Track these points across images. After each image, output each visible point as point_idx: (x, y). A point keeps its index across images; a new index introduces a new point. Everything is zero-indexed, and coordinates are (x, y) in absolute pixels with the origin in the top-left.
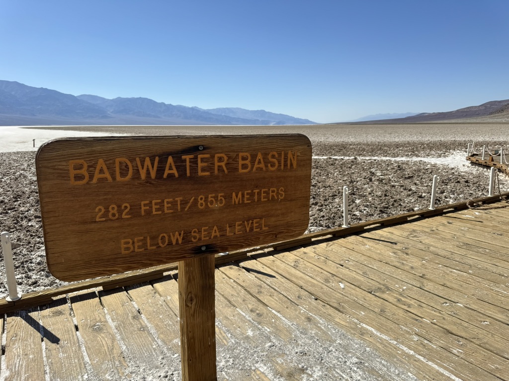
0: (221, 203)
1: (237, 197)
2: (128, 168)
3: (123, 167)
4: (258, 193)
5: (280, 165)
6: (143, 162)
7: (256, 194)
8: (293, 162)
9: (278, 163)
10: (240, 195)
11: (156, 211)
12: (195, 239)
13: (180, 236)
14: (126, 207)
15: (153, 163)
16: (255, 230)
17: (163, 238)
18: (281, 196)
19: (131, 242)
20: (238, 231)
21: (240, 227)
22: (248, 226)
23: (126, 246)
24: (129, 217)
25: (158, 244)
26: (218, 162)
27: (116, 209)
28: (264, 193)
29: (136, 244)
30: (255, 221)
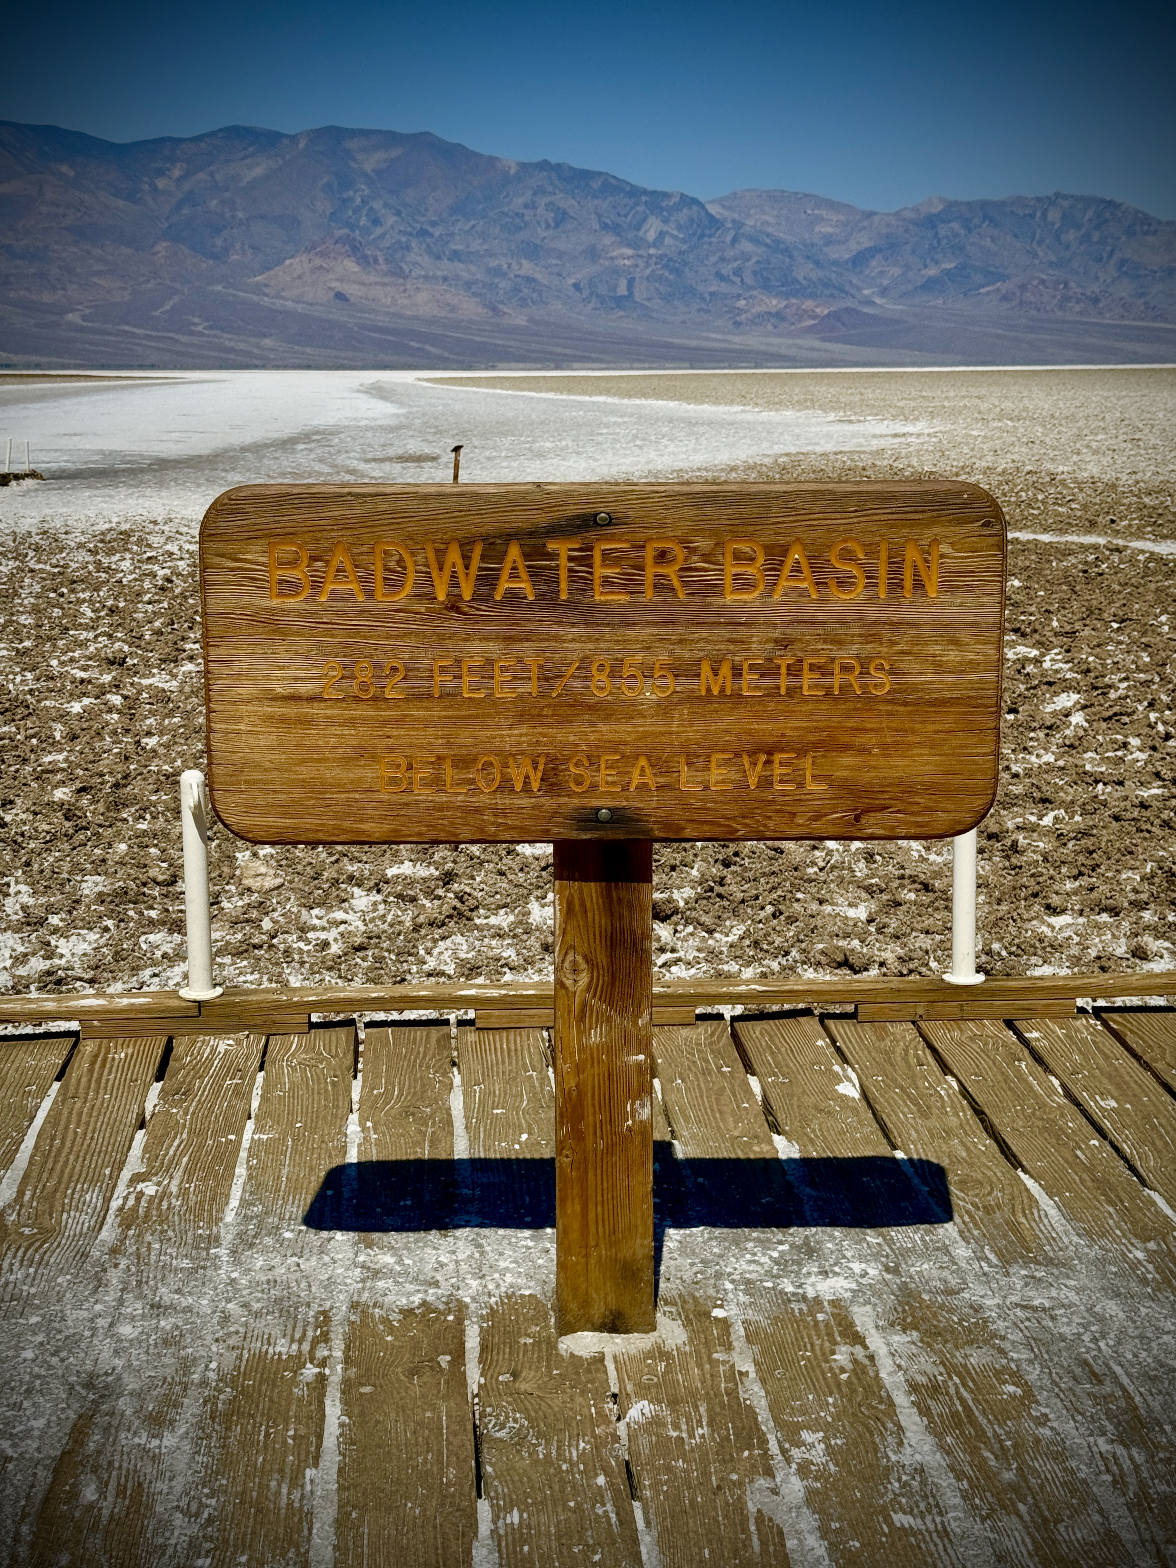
1: (716, 675)
2: (405, 568)
3: (393, 565)
4: (790, 668)
6: (440, 554)
7: (783, 670)
8: (924, 577)
9: (868, 578)
10: (725, 670)
11: (471, 691)
12: (579, 784)
13: (535, 769)
14: (394, 669)
15: (466, 559)
16: (778, 787)
17: (488, 767)
18: (879, 685)
19: (404, 765)
20: (720, 781)
21: (725, 771)
22: (753, 767)
23: (393, 774)
24: (401, 696)
25: (474, 781)
26: (656, 562)
27: (370, 673)
28: (814, 669)
29: (419, 774)
30: (777, 758)
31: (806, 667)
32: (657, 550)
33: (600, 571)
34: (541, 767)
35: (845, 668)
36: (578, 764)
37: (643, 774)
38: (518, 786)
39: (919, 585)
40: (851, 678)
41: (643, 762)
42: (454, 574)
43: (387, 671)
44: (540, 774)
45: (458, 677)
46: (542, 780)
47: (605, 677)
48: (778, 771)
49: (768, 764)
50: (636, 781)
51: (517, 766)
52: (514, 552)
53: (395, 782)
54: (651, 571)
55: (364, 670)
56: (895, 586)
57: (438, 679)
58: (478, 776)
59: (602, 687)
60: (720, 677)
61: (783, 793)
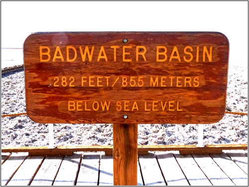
0: (141, 84)
1: (154, 81)
2: (74, 53)
4: (173, 80)
5: (195, 58)
6: (84, 50)
7: (172, 80)
10: (157, 80)
11: (91, 84)
12: (119, 109)
14: (72, 79)
15: (90, 50)
16: (170, 110)
17: (96, 104)
18: (196, 84)
19: (74, 104)
20: (155, 108)
21: (156, 106)
22: (164, 105)
23: (71, 106)
24: (74, 86)
25: (92, 108)
26: (139, 52)
27: (66, 80)
28: (179, 80)
29: (78, 106)
30: (170, 102)
31: (177, 80)
32: (139, 48)
33: (124, 53)
34: (109, 104)
35: (187, 80)
36: (119, 104)
37: (135, 106)
38: (103, 109)
39: (207, 58)
40: (189, 82)
41: (135, 103)
42: (87, 54)
43: (70, 80)
45: (88, 81)
46: (110, 107)
47: (125, 81)
48: (170, 106)
49: (168, 104)
50: (133, 108)
51: (103, 104)
52: (102, 49)
53: (72, 108)
54: (138, 54)
55: (64, 79)
56: (201, 58)
57: (83, 81)
58: (93, 107)
59: (125, 84)
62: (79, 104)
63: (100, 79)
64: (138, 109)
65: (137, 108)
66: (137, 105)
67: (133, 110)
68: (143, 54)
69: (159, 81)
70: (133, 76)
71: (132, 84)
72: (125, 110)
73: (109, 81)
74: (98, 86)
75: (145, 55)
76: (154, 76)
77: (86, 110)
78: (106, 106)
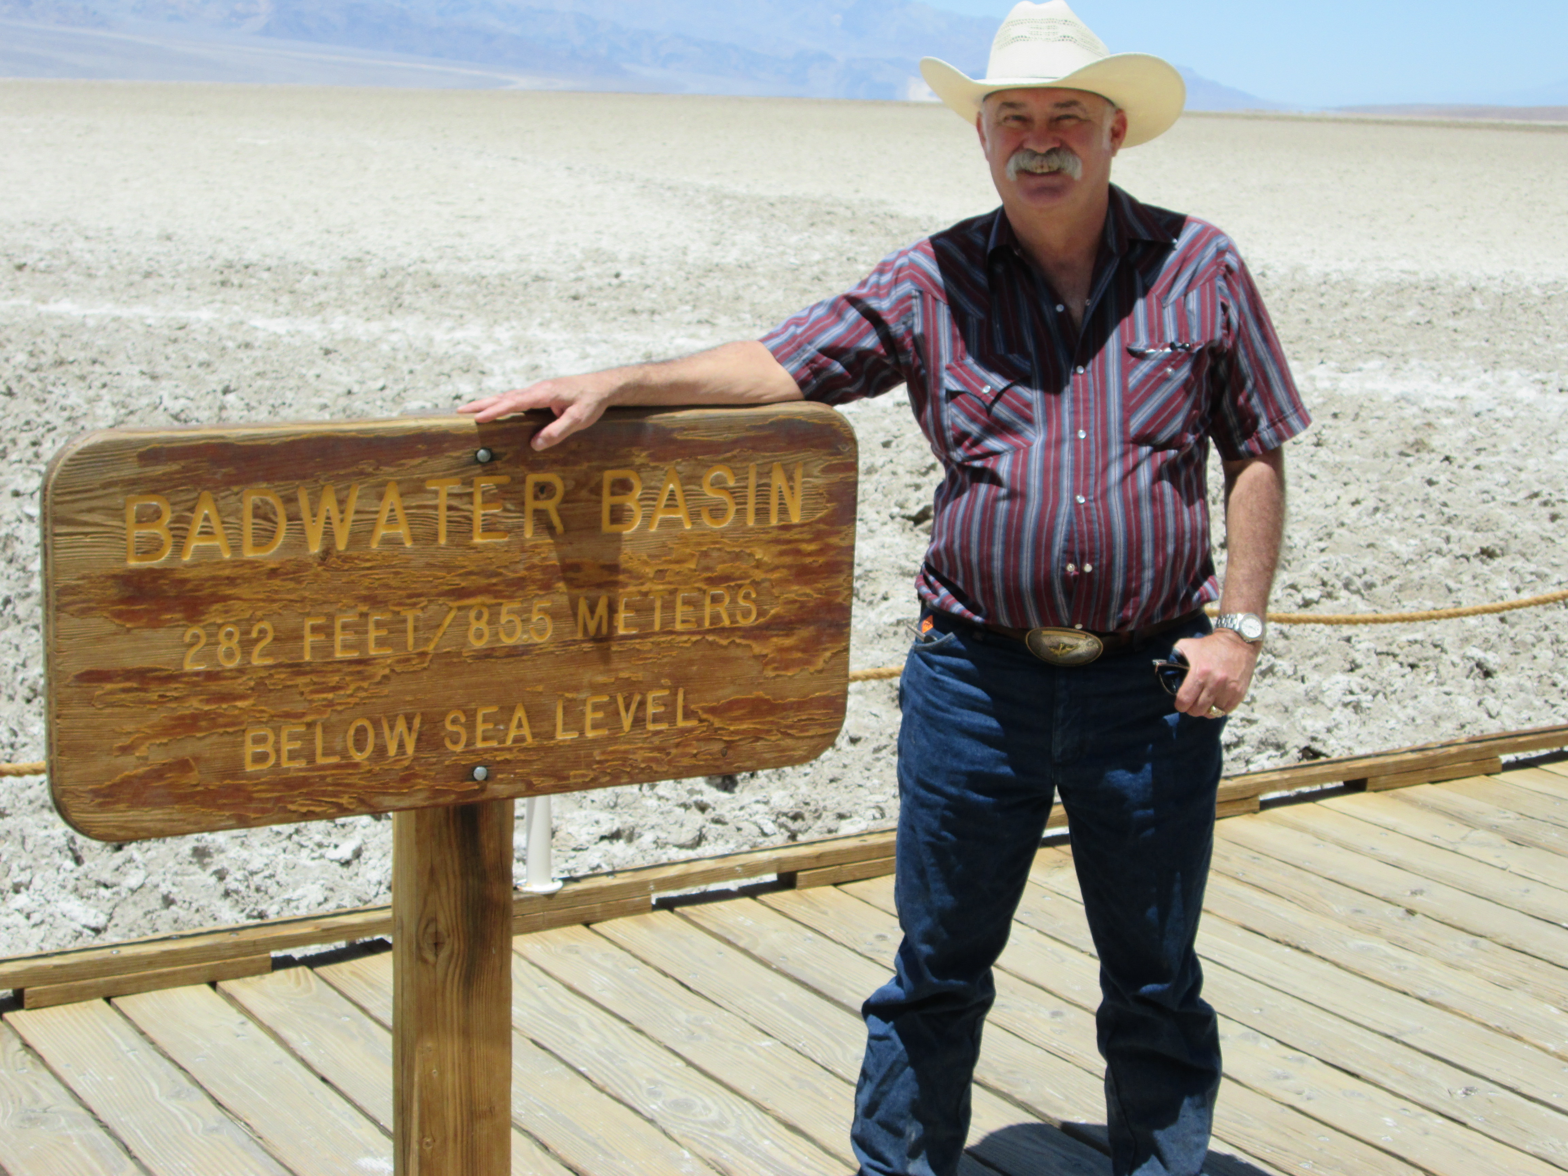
1: (593, 613)
4: (664, 603)
6: (315, 504)
7: (658, 605)
8: (788, 501)
9: (737, 504)
10: (602, 609)
11: (344, 647)
12: (455, 742)
13: (410, 729)
14: (262, 632)
15: (342, 504)
16: (651, 727)
17: (361, 732)
18: (746, 614)
19: (272, 738)
20: (595, 726)
21: (600, 715)
22: (627, 709)
23: (260, 749)
24: (269, 661)
25: (346, 749)
26: (536, 498)
27: (236, 638)
28: (687, 602)
29: (287, 747)
30: (650, 696)
31: (678, 600)
32: (537, 484)
33: (479, 511)
34: (416, 728)
35: (715, 599)
36: (454, 722)
37: (520, 726)
38: (392, 750)
39: (783, 511)
40: (721, 608)
41: (520, 712)
42: (328, 522)
43: (254, 635)
44: (414, 736)
45: (330, 635)
46: (419, 740)
47: (482, 625)
48: (651, 710)
49: (642, 704)
50: (513, 733)
51: (392, 728)
52: (392, 496)
53: (261, 758)
54: (531, 505)
55: (230, 635)
56: (762, 513)
57: (309, 639)
58: (350, 743)
59: (480, 636)
60: (597, 616)
61: (657, 733)
62: (293, 737)
63: (379, 625)
64: (529, 739)
65: (526, 731)
66: (525, 722)
67: (509, 743)
68: (550, 505)
69: (612, 609)
70: (511, 597)
71: (510, 635)
72: (480, 745)
73: (416, 629)
74: (373, 652)
75: (559, 510)
76: (593, 594)
77: (321, 761)
78: (401, 735)
